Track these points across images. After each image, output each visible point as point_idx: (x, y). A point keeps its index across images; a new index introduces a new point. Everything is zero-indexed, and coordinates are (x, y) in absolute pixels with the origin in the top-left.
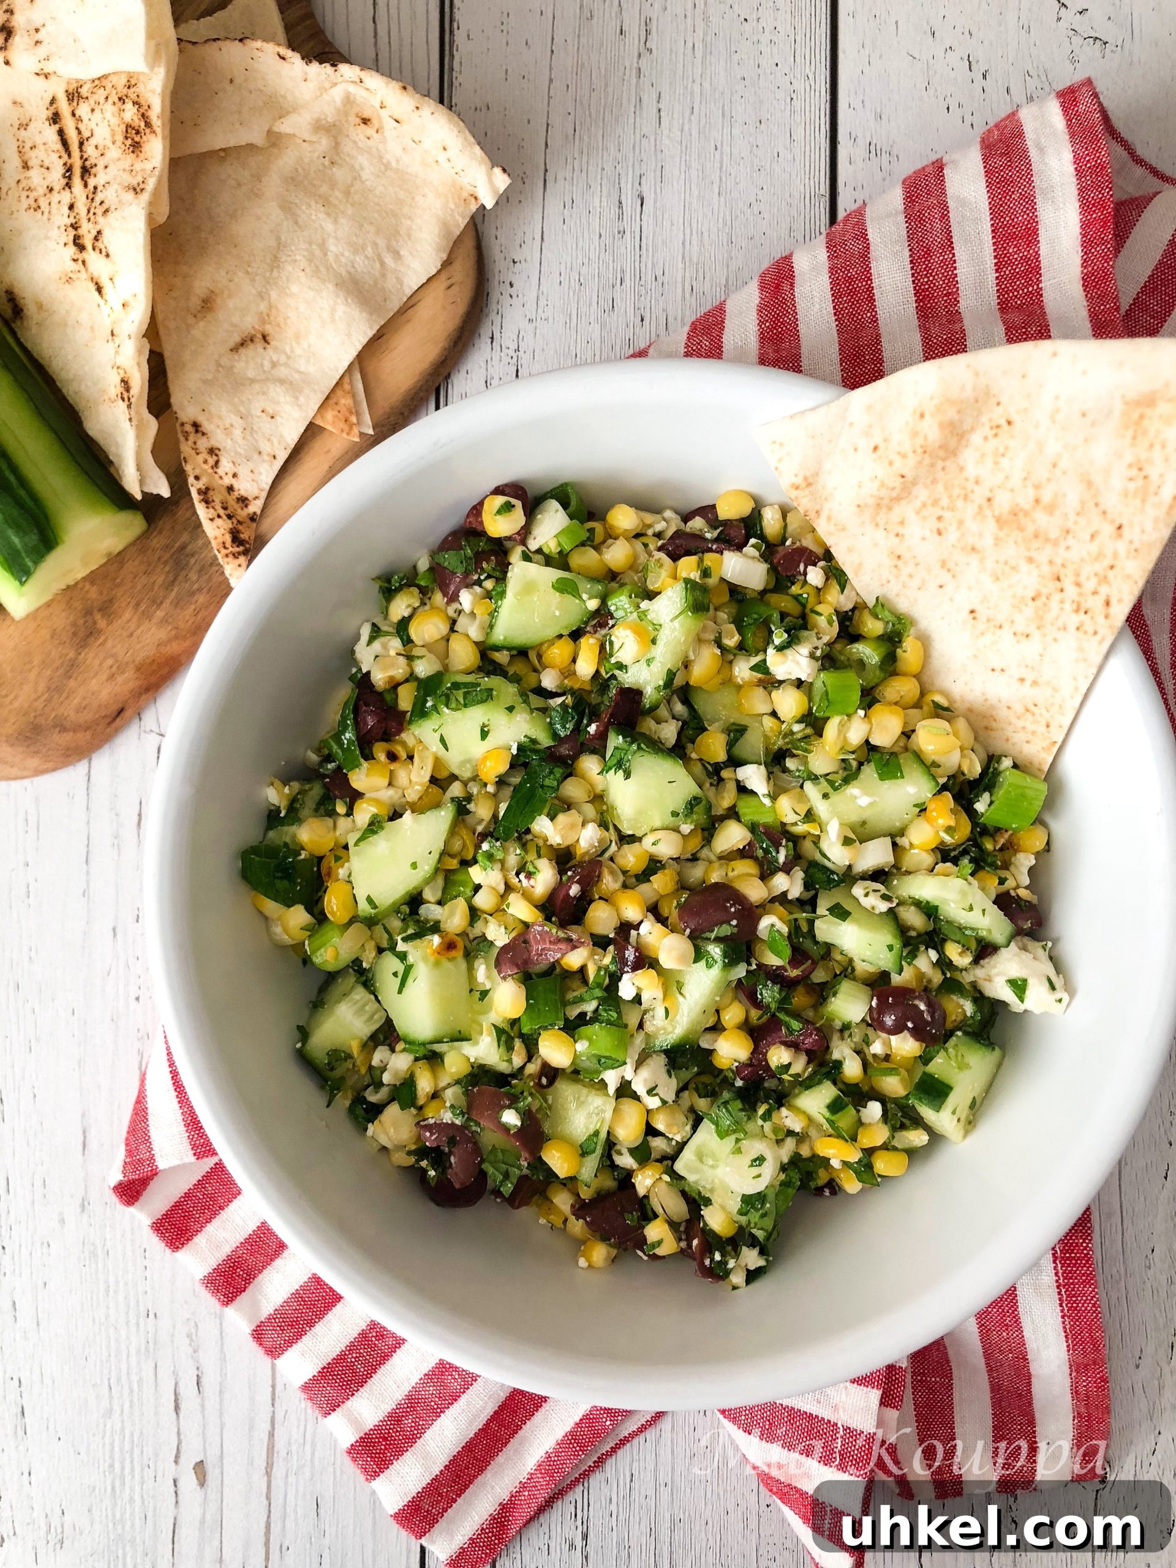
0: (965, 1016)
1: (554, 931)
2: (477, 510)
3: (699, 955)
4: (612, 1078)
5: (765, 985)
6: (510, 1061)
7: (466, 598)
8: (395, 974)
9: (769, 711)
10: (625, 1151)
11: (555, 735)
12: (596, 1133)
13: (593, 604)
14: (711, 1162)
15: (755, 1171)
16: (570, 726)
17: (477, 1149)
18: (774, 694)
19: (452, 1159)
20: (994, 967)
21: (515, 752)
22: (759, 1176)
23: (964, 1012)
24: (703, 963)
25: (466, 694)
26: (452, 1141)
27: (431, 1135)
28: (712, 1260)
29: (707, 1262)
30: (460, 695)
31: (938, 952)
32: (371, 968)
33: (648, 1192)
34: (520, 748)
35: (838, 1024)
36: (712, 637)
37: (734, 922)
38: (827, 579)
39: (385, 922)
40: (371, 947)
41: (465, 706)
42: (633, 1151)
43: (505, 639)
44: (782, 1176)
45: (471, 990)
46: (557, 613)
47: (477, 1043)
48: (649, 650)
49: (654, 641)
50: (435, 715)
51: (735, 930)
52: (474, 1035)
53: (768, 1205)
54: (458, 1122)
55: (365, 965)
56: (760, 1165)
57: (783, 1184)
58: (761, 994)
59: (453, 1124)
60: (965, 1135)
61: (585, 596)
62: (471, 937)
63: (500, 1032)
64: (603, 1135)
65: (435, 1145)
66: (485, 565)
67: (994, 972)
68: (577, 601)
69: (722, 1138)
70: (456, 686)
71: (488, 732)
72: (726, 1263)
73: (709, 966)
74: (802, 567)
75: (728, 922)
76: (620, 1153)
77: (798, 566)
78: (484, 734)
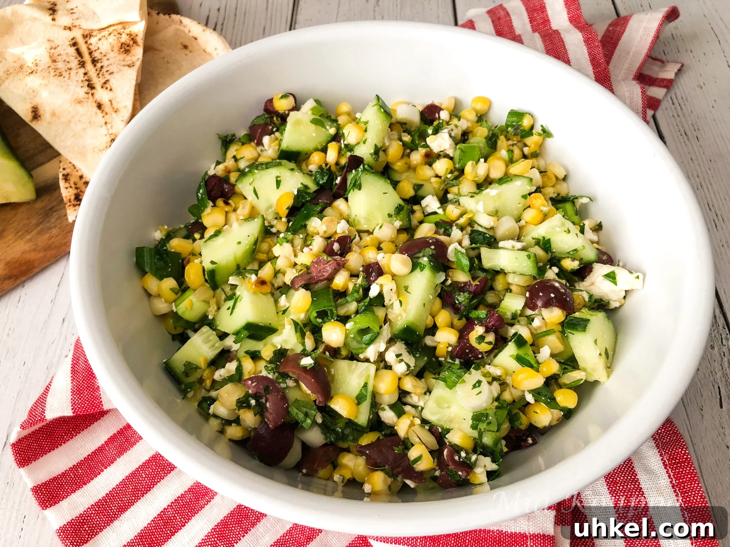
0: (585, 301)
1: (325, 258)
2: (271, 101)
3: (415, 266)
4: (371, 352)
5: (459, 295)
6: (303, 344)
7: (266, 139)
8: (228, 309)
9: (434, 175)
10: (387, 408)
11: (318, 184)
12: (365, 386)
13: (332, 131)
14: (446, 405)
15: (477, 390)
16: (326, 178)
17: (284, 398)
18: (434, 166)
19: (268, 405)
20: (594, 276)
21: (296, 193)
22: (480, 392)
23: (583, 298)
24: (418, 270)
25: (266, 166)
26: (266, 389)
27: (252, 383)
28: (460, 457)
29: (457, 458)
30: (264, 166)
31: (558, 267)
32: (214, 319)
33: (407, 433)
34: (299, 191)
35: (509, 315)
36: (396, 137)
37: (433, 247)
38: (450, 118)
39: (223, 287)
40: (213, 302)
41: (267, 168)
42: (392, 407)
43: (287, 147)
44: (496, 404)
45: (277, 313)
46: (314, 135)
47: (281, 334)
48: (363, 136)
49: (366, 131)
50: (250, 174)
51: (434, 252)
52: (279, 328)
53: (490, 418)
54: (270, 376)
55: (210, 317)
56: (479, 386)
57: (497, 408)
58: (458, 300)
59: (266, 378)
60: (609, 376)
61: (328, 127)
62: (276, 285)
63: (296, 324)
64: (370, 388)
65: (255, 390)
66: (275, 119)
67: (594, 278)
68: (324, 130)
69: (451, 389)
70: (262, 164)
71: (280, 181)
72: (470, 459)
73: (422, 269)
74: (437, 115)
75: (429, 247)
76: (384, 410)
77: (435, 115)
78: (278, 183)
